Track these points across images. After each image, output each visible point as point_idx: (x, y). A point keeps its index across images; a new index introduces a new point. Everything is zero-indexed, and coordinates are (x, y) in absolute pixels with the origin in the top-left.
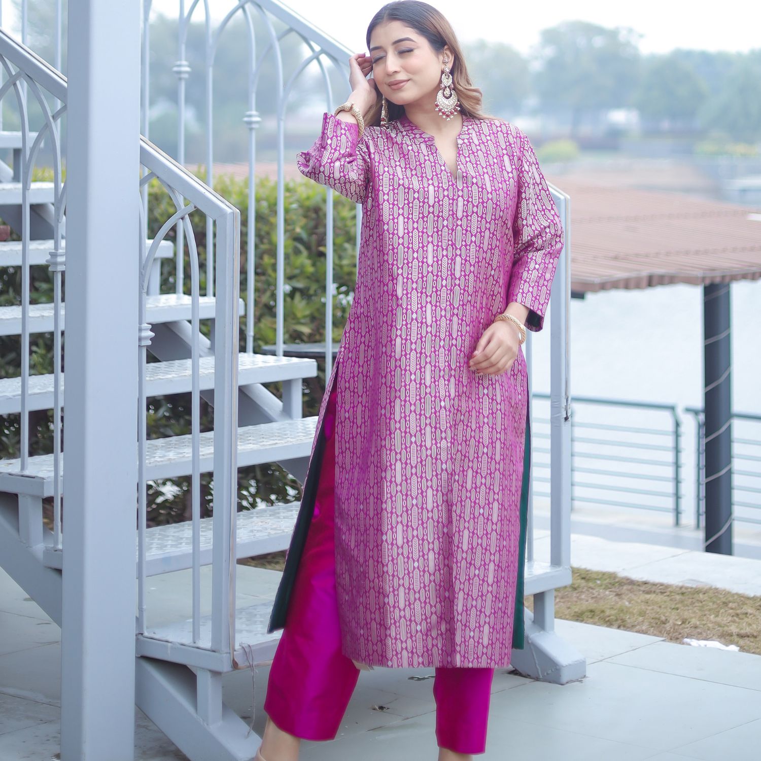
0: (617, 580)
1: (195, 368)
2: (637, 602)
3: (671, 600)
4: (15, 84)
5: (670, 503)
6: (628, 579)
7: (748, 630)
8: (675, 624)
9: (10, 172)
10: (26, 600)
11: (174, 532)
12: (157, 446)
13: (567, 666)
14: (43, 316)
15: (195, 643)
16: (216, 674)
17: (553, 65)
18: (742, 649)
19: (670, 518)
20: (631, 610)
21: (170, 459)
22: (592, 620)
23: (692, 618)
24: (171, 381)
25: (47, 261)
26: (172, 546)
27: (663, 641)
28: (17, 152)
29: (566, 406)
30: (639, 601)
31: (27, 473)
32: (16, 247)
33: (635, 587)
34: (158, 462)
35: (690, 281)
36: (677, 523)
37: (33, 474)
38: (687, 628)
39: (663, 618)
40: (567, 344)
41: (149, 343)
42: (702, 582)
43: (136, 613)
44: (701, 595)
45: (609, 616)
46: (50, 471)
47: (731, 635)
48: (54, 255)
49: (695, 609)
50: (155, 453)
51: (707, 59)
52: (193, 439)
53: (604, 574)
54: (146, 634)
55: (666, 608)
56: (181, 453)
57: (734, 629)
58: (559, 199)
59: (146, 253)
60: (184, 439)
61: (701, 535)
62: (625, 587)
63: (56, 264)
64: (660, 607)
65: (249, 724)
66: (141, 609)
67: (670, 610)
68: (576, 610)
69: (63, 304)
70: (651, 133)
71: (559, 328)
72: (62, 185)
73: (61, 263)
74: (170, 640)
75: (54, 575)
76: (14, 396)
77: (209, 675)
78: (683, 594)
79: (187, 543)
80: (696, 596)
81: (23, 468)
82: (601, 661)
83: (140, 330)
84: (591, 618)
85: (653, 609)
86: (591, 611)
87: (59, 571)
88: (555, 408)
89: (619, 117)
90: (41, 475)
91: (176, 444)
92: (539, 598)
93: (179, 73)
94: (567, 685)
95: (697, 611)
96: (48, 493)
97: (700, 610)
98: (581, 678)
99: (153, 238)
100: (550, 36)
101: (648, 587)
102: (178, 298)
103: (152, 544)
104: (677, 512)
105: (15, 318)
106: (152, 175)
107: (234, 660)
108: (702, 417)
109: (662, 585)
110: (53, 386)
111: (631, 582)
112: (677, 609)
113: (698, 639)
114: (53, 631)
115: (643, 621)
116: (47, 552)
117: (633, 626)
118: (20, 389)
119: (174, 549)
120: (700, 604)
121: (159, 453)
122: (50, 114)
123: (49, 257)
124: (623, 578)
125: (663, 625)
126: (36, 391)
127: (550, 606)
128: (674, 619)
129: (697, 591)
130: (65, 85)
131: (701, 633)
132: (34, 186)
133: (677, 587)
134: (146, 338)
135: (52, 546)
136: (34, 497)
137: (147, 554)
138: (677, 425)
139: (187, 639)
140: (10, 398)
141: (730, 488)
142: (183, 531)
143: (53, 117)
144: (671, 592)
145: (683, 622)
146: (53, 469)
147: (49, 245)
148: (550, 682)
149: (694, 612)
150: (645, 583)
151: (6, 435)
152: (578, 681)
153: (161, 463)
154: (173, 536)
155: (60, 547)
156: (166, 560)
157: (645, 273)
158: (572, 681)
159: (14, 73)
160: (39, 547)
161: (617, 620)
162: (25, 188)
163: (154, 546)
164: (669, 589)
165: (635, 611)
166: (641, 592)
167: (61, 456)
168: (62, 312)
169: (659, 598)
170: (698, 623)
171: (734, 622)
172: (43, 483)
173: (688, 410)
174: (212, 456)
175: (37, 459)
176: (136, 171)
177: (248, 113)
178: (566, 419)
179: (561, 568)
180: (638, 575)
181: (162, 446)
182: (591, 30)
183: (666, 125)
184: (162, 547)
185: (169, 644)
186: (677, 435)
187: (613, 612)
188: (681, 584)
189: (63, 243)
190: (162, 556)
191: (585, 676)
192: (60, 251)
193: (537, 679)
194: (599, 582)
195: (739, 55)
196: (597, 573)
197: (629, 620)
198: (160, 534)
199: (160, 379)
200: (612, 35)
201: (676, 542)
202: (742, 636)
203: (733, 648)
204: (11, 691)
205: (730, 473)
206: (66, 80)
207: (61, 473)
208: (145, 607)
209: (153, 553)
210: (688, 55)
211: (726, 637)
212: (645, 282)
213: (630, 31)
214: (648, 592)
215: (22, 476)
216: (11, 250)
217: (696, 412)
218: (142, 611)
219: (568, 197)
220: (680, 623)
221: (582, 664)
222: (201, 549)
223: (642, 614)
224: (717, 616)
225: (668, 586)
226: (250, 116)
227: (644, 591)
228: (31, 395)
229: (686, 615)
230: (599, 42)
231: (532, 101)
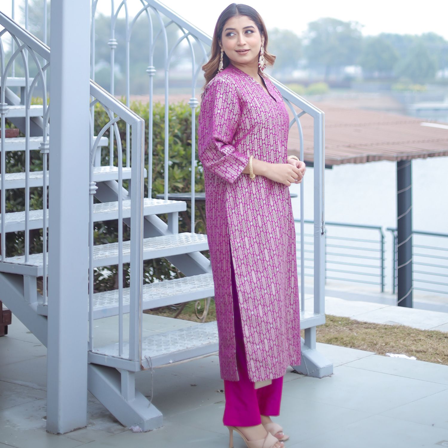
0: (350, 322)
1: (120, 206)
2: (361, 333)
3: (379, 332)
4: (21, 51)
5: (378, 280)
6: (356, 321)
7: (421, 348)
8: (381, 345)
9: (19, 99)
10: (28, 333)
11: (109, 296)
12: (99, 249)
13: (323, 368)
14: (37, 178)
15: (120, 356)
16: (131, 372)
17: (315, 42)
18: (418, 359)
19: (378, 288)
20: (358, 337)
21: (106, 256)
22: (336, 343)
23: (391, 342)
24: (107, 213)
25: (39, 148)
26: (107, 303)
27: (375, 354)
28: (23, 89)
29: (322, 227)
30: (362, 333)
31: (28, 263)
32: (22, 140)
33: (360, 325)
34: (100, 257)
35: (389, 159)
36: (383, 291)
37: (32, 264)
38: (388, 347)
39: (375, 342)
40: (323, 193)
41: (95, 192)
42: (396, 323)
43: (88, 340)
44: (396, 330)
45: (346, 341)
46: (41, 262)
47: (412, 351)
48: (43, 144)
49: (392, 337)
50: (98, 253)
51: (398, 39)
52: (119, 245)
53: (343, 318)
54: (93, 351)
55: (376, 336)
56: (113, 253)
57: (413, 348)
58: (319, 114)
59: (93, 144)
60: (114, 245)
61: (395, 297)
62: (354, 325)
63: (44, 149)
64: (373, 336)
65: (149, 400)
66: (90, 338)
67: (379, 338)
68: (328, 338)
69: (48, 172)
70: (368, 79)
71: (319, 184)
72: (47, 106)
73: (47, 149)
74: (107, 354)
75: (43, 319)
76: (21, 221)
77: (128, 373)
78: (386, 329)
79: (116, 302)
80: (393, 330)
81: (26, 260)
82: (341, 365)
83: (90, 185)
84: (336, 342)
85: (369, 337)
86: (336, 338)
87: (46, 317)
88: (316, 228)
89: (351, 70)
90: (36, 264)
91: (109, 248)
92: (308, 331)
93: (111, 45)
94: (324, 378)
95: (393, 338)
96: (40, 274)
97: (395, 338)
98: (330, 375)
99: (97, 135)
100: (313, 26)
101: (366, 325)
102: (111, 168)
103: (96, 302)
104: (383, 285)
105: (22, 179)
106: (97, 100)
107: (141, 365)
108: (396, 233)
109: (374, 324)
110: (43, 216)
111: (357, 323)
112: (383, 337)
113: (394, 353)
114: (43, 350)
115: (364, 344)
116: (39, 306)
117: (358, 346)
118: (25, 218)
119: (108, 305)
120: (395, 334)
121: (100, 252)
122: (41, 68)
123: (40, 146)
124: (353, 320)
125: (375, 346)
126: (33, 219)
127: (314, 335)
128: (381, 342)
129: (393, 327)
130: (49, 52)
131: (395, 350)
132: (32, 107)
133: (382, 325)
134: (93, 190)
135: (42, 303)
136: (32, 277)
137: (94, 308)
138: (383, 237)
139: (116, 354)
140: (19, 223)
141: (411, 272)
142: (113, 295)
143: (43, 69)
144: (379, 328)
145: (386, 344)
146: (42, 261)
147: (40, 139)
148: (314, 377)
149: (392, 339)
150: (366, 323)
151: (17, 243)
152: (328, 376)
153: (101, 258)
154: (108, 298)
155: (46, 304)
156: (104, 311)
157: (365, 154)
158: (325, 376)
159: (21, 45)
160: (35, 303)
161: (350, 343)
162: (27, 108)
163: (98, 303)
164: (379, 326)
165: (360, 338)
166: (363, 328)
167: (47, 254)
168: (47, 176)
169: (373, 331)
170: (394, 345)
171: (413, 344)
172: (37, 269)
173: (388, 229)
174: (130, 254)
175: (34, 256)
176: (88, 99)
177: (149, 67)
178: (322, 233)
179: (319, 315)
180: (360, 319)
181: (102, 249)
182: (336, 23)
183: (376, 74)
184: (102, 303)
185: (106, 357)
186: (382, 243)
187: (348, 339)
188: (385, 324)
189: (48, 138)
190: (102, 309)
191: (332, 374)
192: (46, 142)
193: (306, 375)
194: (340, 322)
195: (416, 37)
196: (339, 318)
197: (357, 343)
198: (101, 297)
199: (101, 212)
200: (347, 25)
201: (382, 301)
202: (418, 352)
203: (413, 358)
204: (20, 382)
205: (411, 263)
206: (50, 49)
207: (47, 263)
208: (93, 336)
209: (97, 307)
210: (388, 36)
211: (409, 352)
212: (365, 160)
213: (357, 23)
214: (367, 328)
215: (26, 265)
216: (20, 142)
217: (393, 231)
218: (91, 339)
219: (324, 113)
220: (384, 345)
221: (331, 367)
222: (123, 305)
223: (364, 340)
224: (404, 341)
225: (377, 325)
226: (150, 69)
227: (364, 328)
228: (31, 221)
229: (388, 340)
230: (340, 29)
231: (303, 62)
